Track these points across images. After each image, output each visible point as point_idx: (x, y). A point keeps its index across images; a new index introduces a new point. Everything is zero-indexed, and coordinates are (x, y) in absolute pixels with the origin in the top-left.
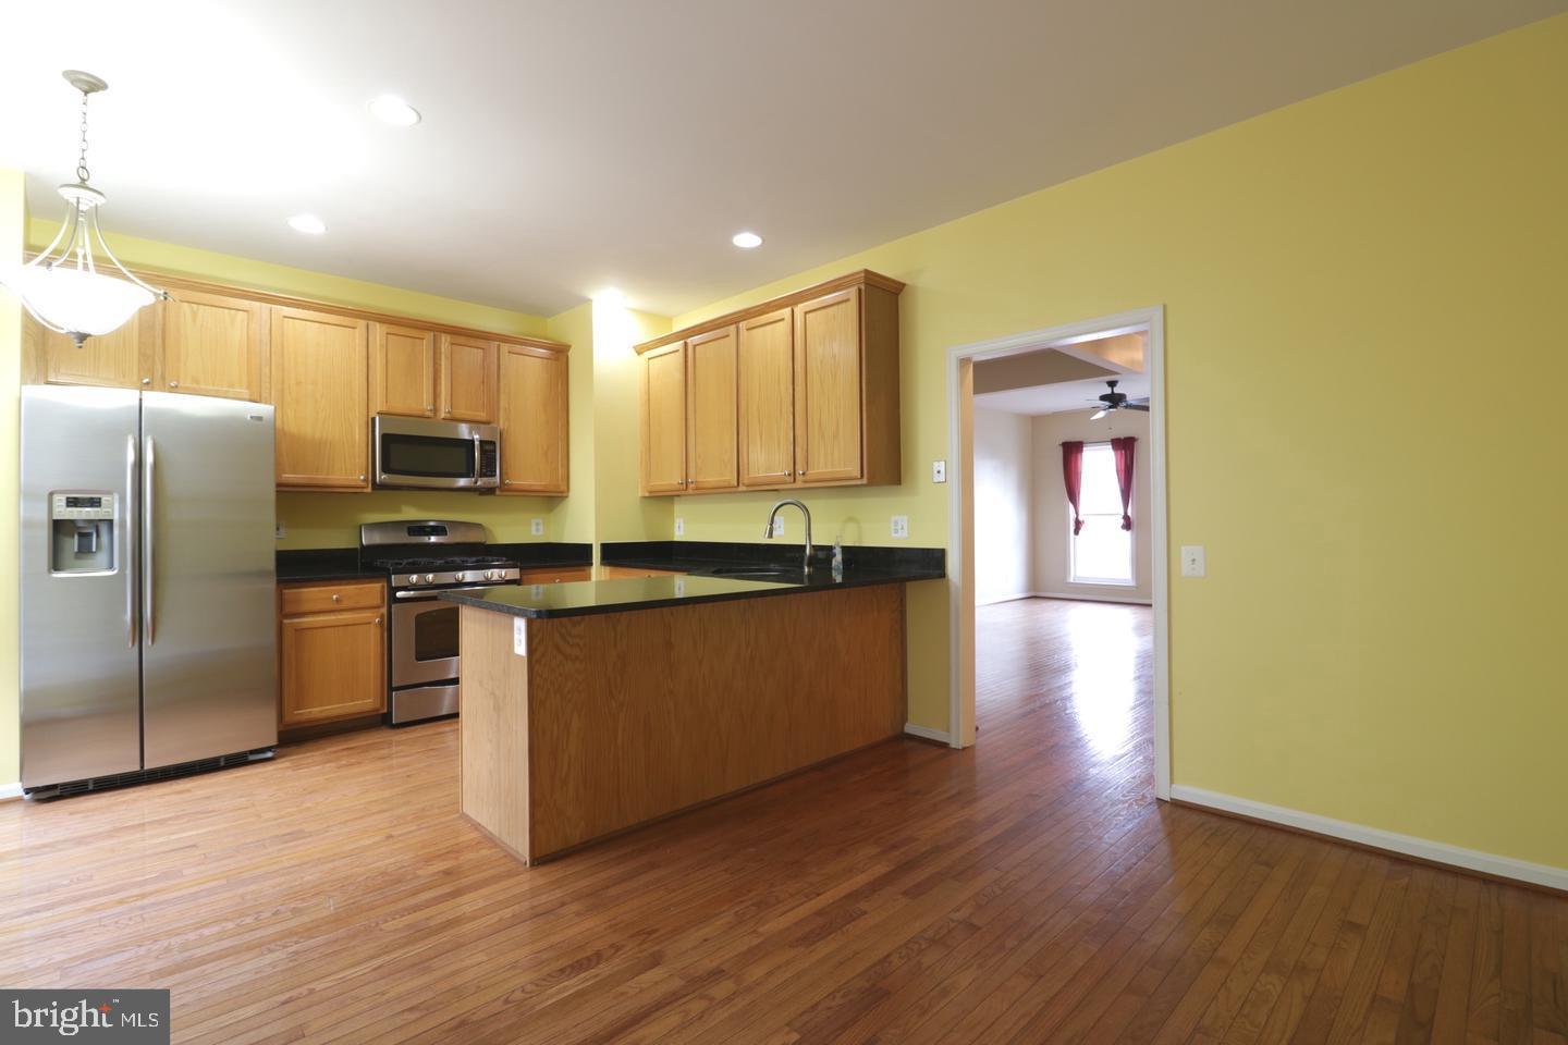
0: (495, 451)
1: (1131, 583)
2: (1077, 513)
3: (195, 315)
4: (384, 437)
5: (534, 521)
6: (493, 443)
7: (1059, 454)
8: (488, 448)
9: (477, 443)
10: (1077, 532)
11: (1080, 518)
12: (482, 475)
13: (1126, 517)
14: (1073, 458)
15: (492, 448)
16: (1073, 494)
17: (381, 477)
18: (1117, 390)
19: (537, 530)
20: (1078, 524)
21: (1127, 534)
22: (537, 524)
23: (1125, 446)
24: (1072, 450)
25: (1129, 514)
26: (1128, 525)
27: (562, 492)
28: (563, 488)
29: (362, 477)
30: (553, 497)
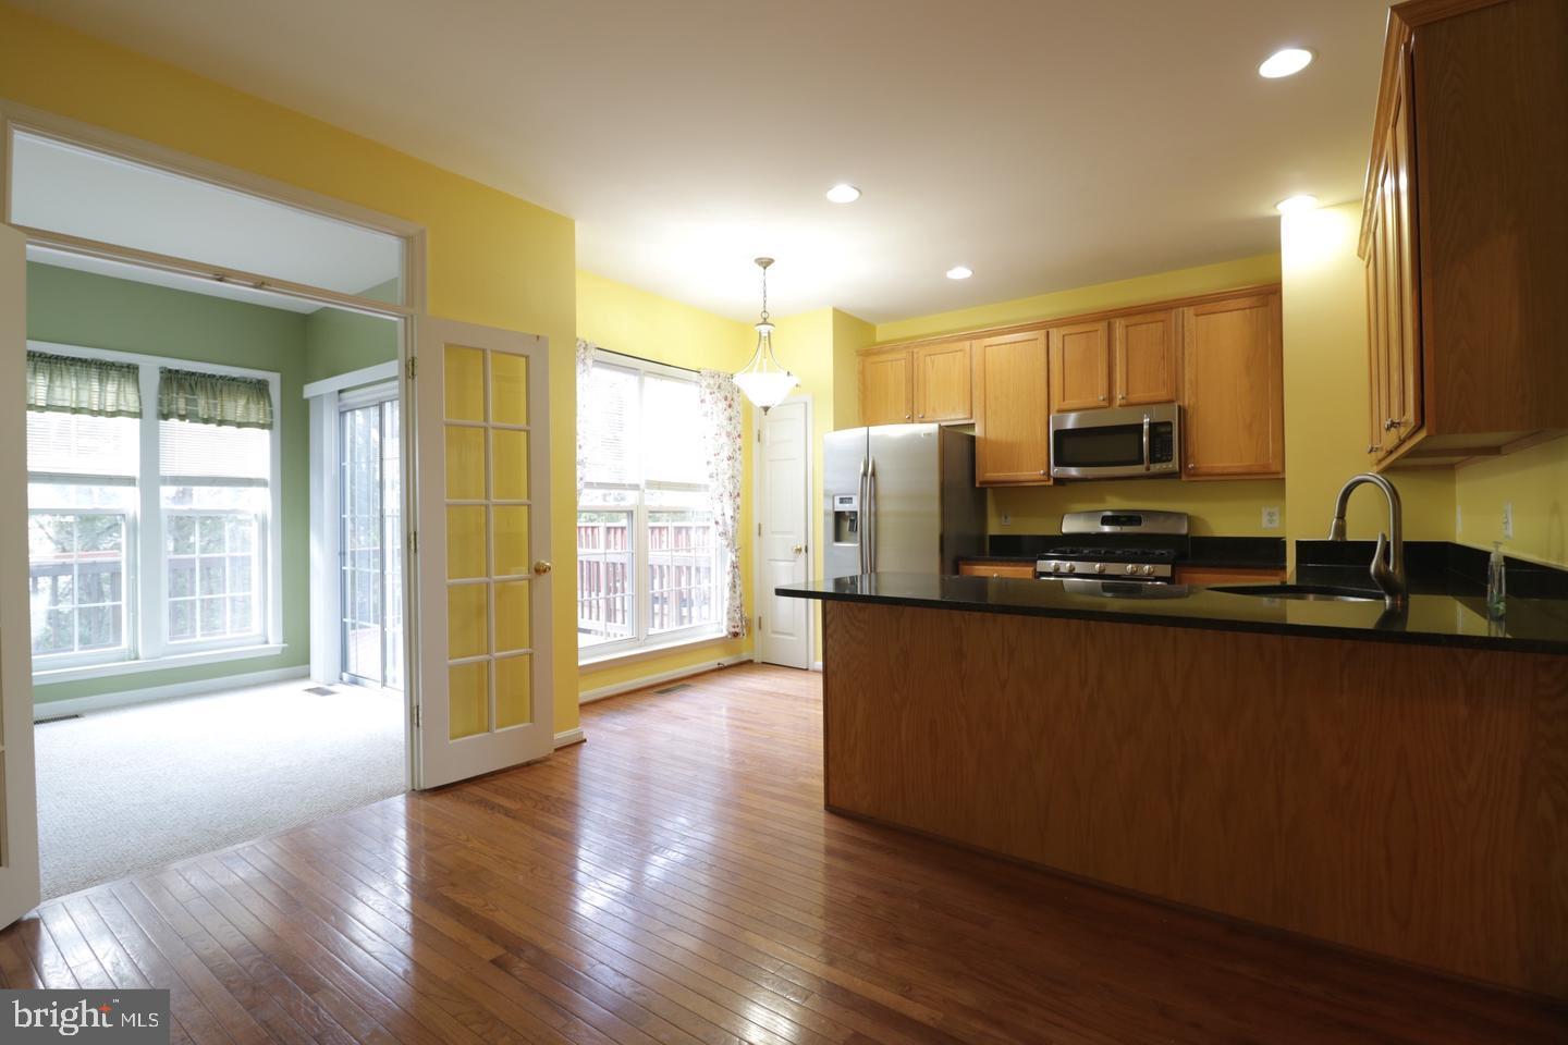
0: (1171, 433)
3: (933, 363)
4: (1057, 433)
5: (1265, 511)
6: (1169, 424)
8: (1160, 432)
9: (1146, 427)
12: (1153, 460)
15: (1169, 429)
17: (1055, 471)
19: (1271, 521)
22: (1271, 514)
27: (1278, 473)
28: (1275, 467)
29: (1042, 472)
30: (1268, 480)
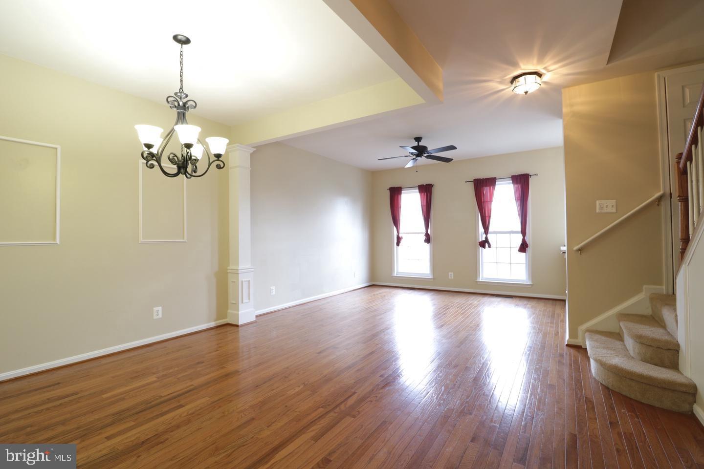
1: (430, 277)
2: (398, 232)
7: (387, 194)
10: (398, 244)
11: (400, 235)
13: (427, 235)
14: (396, 197)
16: (396, 221)
18: (421, 144)
20: (399, 239)
21: (427, 246)
23: (426, 190)
24: (395, 193)
25: (429, 232)
26: (428, 240)
